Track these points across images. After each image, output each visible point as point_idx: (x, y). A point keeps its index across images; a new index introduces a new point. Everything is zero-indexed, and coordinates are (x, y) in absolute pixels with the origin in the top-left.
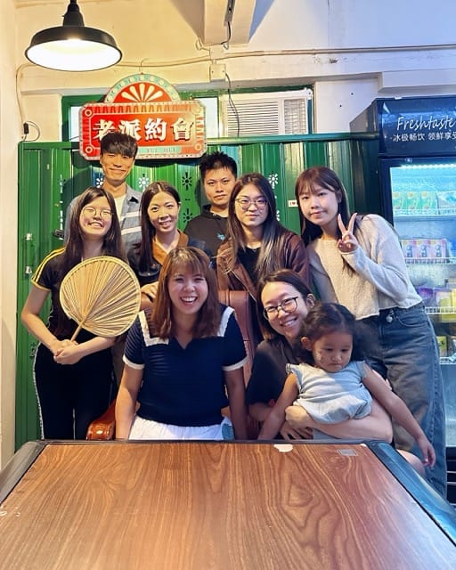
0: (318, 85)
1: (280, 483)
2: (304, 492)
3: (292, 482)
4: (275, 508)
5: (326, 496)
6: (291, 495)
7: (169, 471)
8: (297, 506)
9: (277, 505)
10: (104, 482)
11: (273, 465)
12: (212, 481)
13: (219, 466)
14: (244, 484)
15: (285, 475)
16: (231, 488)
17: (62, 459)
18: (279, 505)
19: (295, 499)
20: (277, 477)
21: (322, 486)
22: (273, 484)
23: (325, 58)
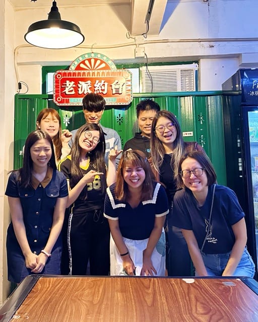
0: (202, 61)
1: (189, 300)
2: (205, 306)
3: (197, 300)
4: (189, 315)
5: (220, 308)
6: (198, 308)
7: (119, 294)
8: (202, 314)
9: (189, 313)
10: (79, 300)
11: (184, 291)
12: (147, 299)
13: (150, 291)
14: (167, 301)
15: (192, 296)
16: (159, 304)
17: (51, 286)
18: (191, 314)
19: (200, 310)
20: (187, 298)
21: (216, 303)
22: (185, 301)
23: (206, 44)
